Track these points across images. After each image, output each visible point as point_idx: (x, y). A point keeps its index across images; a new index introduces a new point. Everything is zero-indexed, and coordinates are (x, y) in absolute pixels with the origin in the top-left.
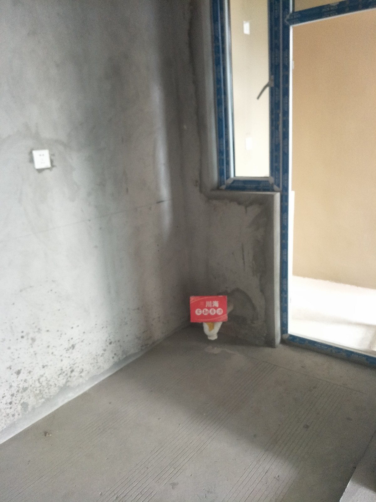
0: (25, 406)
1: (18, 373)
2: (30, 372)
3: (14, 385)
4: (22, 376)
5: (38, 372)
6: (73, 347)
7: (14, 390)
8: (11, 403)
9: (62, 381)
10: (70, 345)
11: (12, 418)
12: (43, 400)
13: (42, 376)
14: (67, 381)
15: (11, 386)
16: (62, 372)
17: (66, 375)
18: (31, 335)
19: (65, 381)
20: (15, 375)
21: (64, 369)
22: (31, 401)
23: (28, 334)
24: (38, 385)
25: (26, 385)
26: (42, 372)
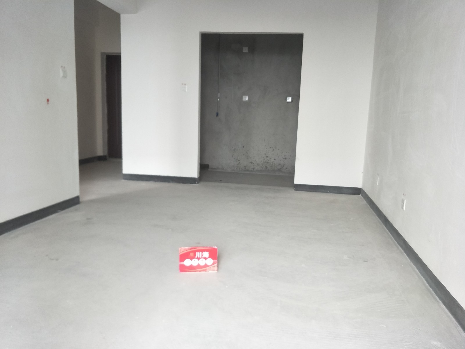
0: (266, 167)
1: (267, 157)
2: (270, 159)
3: (265, 160)
4: (268, 158)
5: (272, 160)
6: (286, 159)
7: (265, 161)
8: (263, 164)
9: (279, 167)
10: (285, 158)
11: (262, 168)
12: (272, 169)
13: (273, 162)
14: (281, 168)
15: (264, 160)
16: (280, 164)
17: (281, 166)
18: (273, 148)
19: (280, 168)
20: (266, 157)
21: (281, 164)
22: (269, 167)
23: (272, 147)
24: (271, 163)
25: (268, 162)
26: (274, 161)
